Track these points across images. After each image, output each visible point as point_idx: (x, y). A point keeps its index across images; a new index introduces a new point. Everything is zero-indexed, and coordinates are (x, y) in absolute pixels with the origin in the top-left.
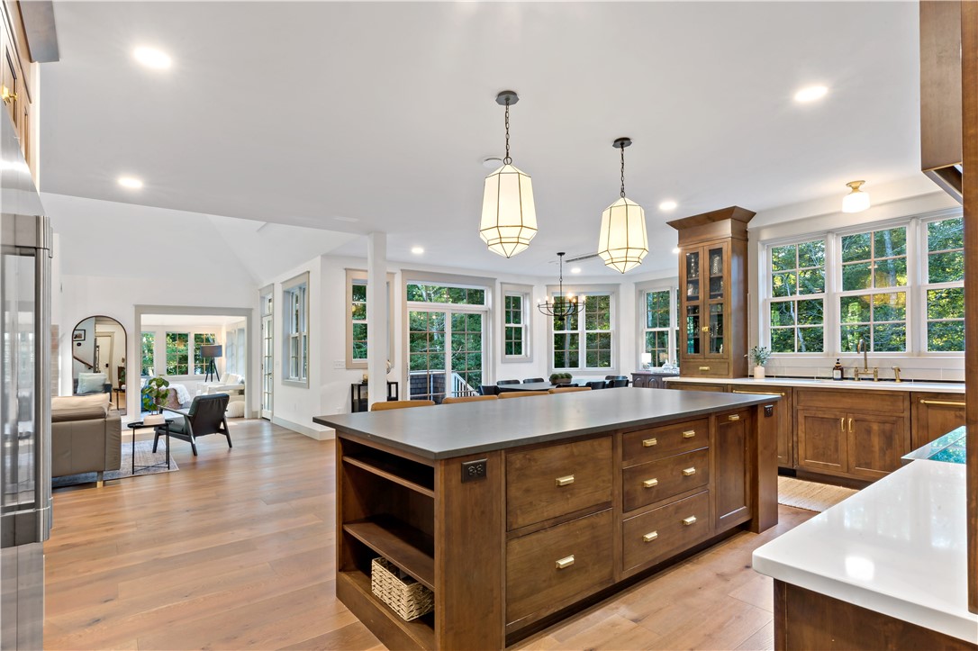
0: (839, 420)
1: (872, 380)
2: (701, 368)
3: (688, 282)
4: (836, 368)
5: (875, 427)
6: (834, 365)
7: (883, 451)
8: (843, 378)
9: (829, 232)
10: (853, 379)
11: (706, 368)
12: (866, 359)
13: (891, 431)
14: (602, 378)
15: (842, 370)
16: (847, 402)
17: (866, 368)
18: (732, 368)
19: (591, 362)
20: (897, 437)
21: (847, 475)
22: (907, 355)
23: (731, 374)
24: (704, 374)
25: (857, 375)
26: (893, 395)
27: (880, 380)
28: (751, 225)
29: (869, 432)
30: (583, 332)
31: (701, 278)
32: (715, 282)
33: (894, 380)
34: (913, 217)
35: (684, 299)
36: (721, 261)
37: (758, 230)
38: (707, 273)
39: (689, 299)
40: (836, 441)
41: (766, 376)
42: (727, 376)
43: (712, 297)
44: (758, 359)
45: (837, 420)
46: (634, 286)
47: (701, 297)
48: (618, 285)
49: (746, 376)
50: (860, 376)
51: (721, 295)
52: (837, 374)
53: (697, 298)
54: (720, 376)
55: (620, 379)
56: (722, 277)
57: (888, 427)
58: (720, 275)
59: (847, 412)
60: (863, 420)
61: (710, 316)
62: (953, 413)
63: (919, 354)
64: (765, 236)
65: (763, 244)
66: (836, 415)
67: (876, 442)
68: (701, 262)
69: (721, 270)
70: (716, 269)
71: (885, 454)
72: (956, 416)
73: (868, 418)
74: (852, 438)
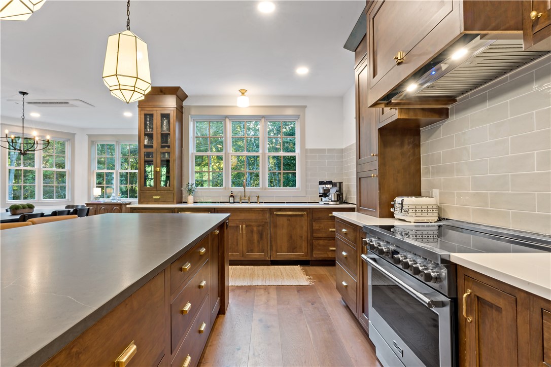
0: (238, 226)
1: (248, 203)
2: (155, 197)
3: (146, 135)
4: (232, 196)
5: (255, 229)
6: (230, 194)
7: (258, 242)
8: (234, 202)
9: (227, 117)
10: (239, 202)
11: (158, 197)
12: (245, 191)
13: (262, 230)
14: (62, 208)
15: (234, 197)
16: (243, 216)
17: (245, 196)
18: (175, 198)
19: (48, 194)
20: (264, 233)
21: (242, 259)
22: (259, 189)
23: (175, 201)
24: (157, 201)
25: (240, 200)
26: (263, 210)
27: (250, 203)
28: (185, 103)
29: (252, 232)
30: (39, 170)
31: (155, 133)
32: (165, 137)
33: (257, 202)
34: (263, 117)
35: (142, 147)
36: (169, 122)
37: (189, 107)
38: (159, 130)
39: (146, 146)
40: (237, 239)
41: (194, 202)
42: (172, 203)
43: (162, 147)
44: (190, 191)
45: (238, 227)
46: (86, 138)
47: (155, 146)
48: (74, 135)
49: (181, 202)
50: (243, 201)
51: (169, 147)
52: (232, 200)
53: (152, 147)
54: (167, 203)
55: (80, 208)
56: (169, 134)
57: (260, 228)
58: (168, 132)
59: (242, 221)
60: (250, 226)
61: (162, 161)
62: (286, 218)
63: (265, 189)
64: (193, 112)
65: (191, 118)
66: (237, 224)
67: (256, 237)
68: (155, 121)
69: (169, 129)
70: (165, 128)
71: (259, 243)
72: (288, 220)
73: (253, 224)
74: (244, 237)
